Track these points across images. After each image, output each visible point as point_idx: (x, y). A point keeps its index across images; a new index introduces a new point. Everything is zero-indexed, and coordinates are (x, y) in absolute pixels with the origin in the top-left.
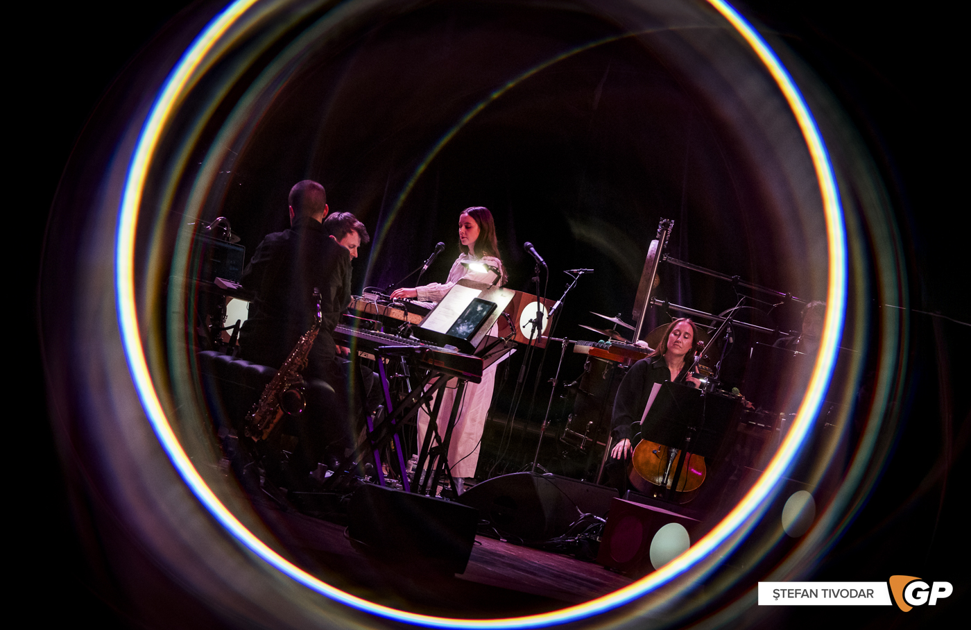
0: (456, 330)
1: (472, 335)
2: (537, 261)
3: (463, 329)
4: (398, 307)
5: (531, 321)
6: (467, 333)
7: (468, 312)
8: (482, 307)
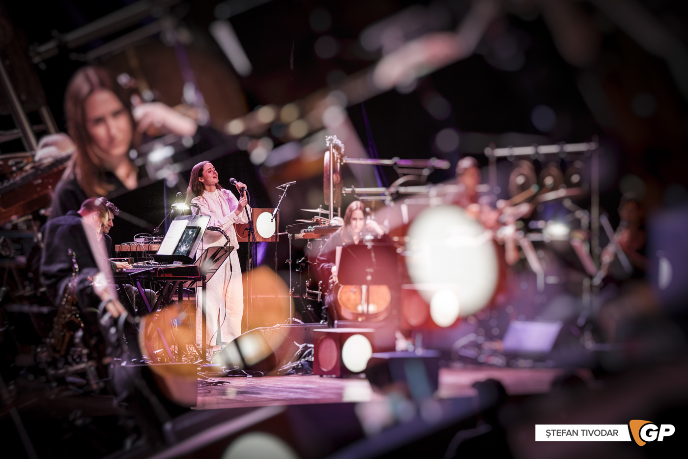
0: (178, 251)
1: (189, 251)
3: (183, 249)
5: (246, 229)
6: (186, 251)
7: (184, 236)
8: (192, 231)
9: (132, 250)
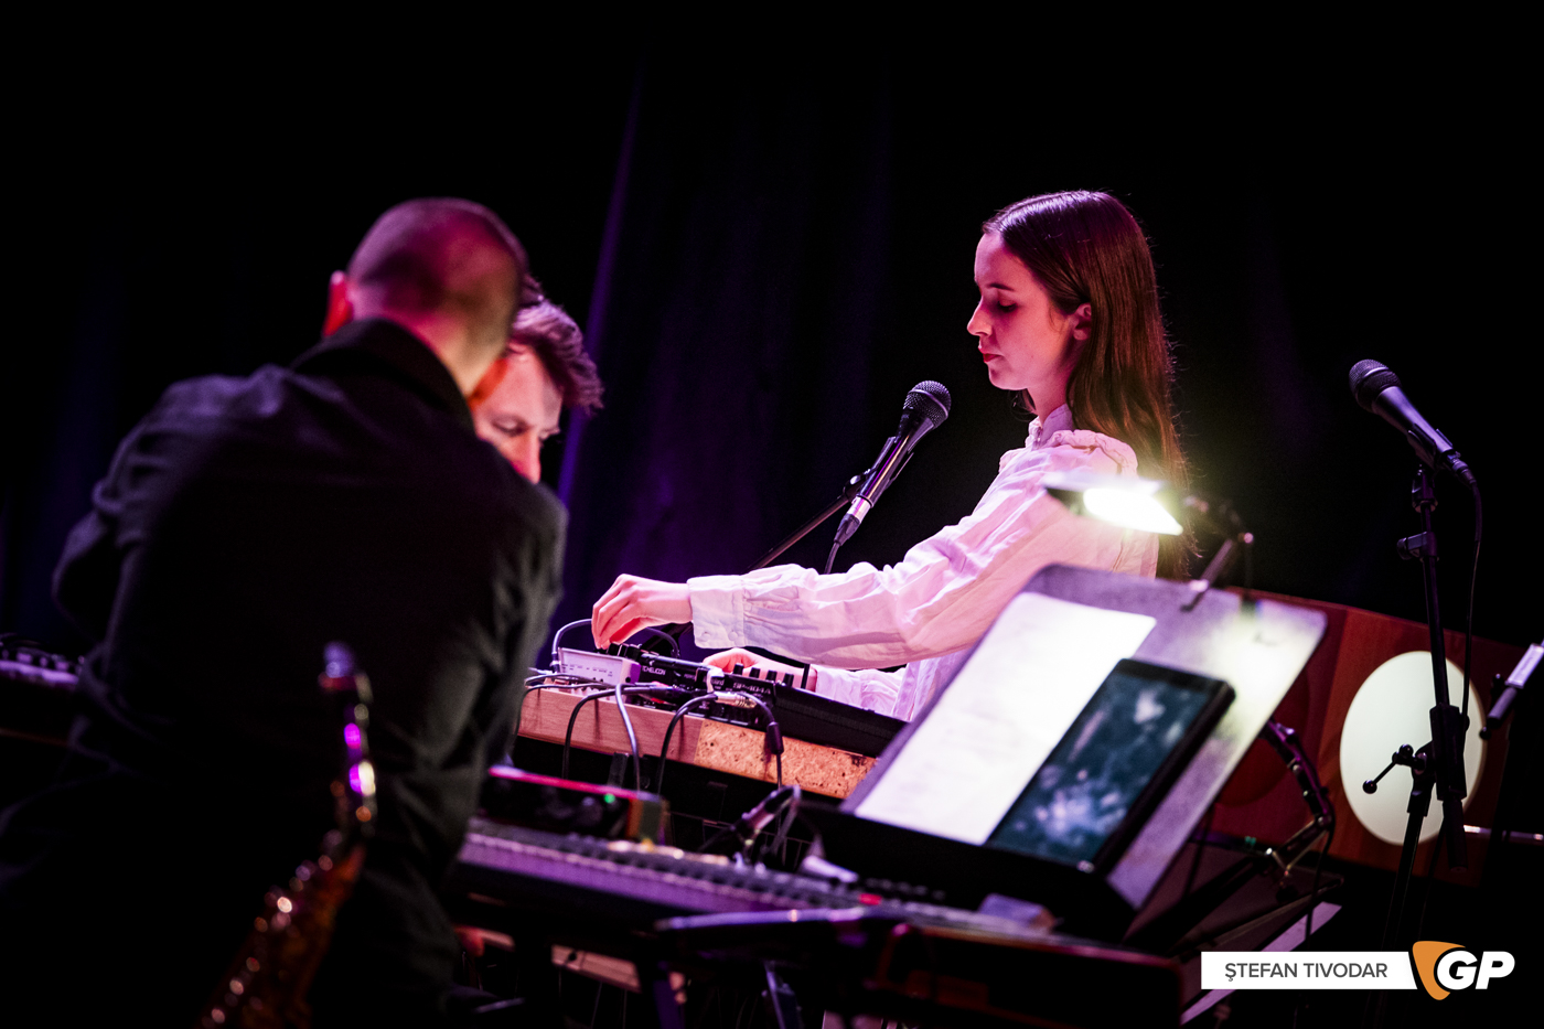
0: (1033, 824)
1: (1115, 846)
2: (1421, 452)
3: (1066, 815)
4: (730, 714)
5: (1403, 756)
6: (1090, 837)
7: (1090, 729)
8: (1160, 700)
9: (687, 759)
